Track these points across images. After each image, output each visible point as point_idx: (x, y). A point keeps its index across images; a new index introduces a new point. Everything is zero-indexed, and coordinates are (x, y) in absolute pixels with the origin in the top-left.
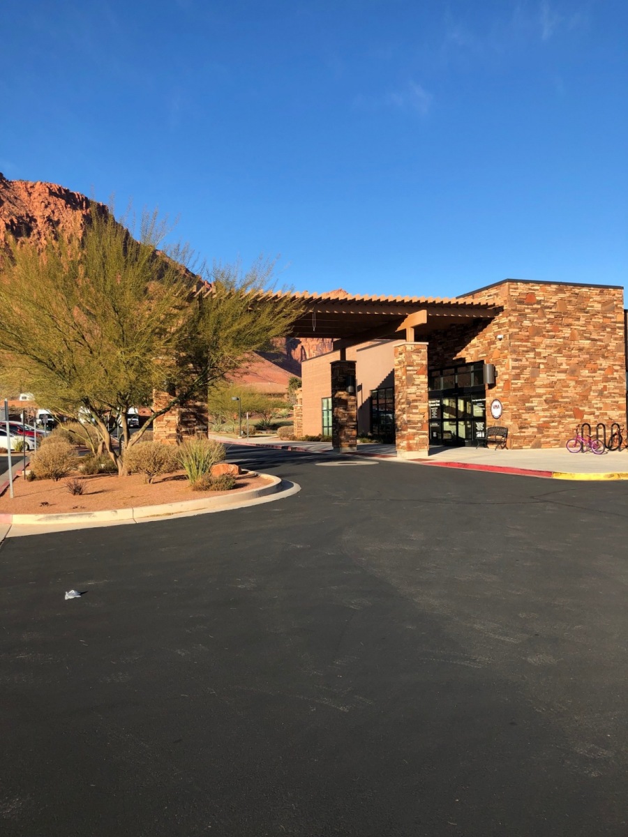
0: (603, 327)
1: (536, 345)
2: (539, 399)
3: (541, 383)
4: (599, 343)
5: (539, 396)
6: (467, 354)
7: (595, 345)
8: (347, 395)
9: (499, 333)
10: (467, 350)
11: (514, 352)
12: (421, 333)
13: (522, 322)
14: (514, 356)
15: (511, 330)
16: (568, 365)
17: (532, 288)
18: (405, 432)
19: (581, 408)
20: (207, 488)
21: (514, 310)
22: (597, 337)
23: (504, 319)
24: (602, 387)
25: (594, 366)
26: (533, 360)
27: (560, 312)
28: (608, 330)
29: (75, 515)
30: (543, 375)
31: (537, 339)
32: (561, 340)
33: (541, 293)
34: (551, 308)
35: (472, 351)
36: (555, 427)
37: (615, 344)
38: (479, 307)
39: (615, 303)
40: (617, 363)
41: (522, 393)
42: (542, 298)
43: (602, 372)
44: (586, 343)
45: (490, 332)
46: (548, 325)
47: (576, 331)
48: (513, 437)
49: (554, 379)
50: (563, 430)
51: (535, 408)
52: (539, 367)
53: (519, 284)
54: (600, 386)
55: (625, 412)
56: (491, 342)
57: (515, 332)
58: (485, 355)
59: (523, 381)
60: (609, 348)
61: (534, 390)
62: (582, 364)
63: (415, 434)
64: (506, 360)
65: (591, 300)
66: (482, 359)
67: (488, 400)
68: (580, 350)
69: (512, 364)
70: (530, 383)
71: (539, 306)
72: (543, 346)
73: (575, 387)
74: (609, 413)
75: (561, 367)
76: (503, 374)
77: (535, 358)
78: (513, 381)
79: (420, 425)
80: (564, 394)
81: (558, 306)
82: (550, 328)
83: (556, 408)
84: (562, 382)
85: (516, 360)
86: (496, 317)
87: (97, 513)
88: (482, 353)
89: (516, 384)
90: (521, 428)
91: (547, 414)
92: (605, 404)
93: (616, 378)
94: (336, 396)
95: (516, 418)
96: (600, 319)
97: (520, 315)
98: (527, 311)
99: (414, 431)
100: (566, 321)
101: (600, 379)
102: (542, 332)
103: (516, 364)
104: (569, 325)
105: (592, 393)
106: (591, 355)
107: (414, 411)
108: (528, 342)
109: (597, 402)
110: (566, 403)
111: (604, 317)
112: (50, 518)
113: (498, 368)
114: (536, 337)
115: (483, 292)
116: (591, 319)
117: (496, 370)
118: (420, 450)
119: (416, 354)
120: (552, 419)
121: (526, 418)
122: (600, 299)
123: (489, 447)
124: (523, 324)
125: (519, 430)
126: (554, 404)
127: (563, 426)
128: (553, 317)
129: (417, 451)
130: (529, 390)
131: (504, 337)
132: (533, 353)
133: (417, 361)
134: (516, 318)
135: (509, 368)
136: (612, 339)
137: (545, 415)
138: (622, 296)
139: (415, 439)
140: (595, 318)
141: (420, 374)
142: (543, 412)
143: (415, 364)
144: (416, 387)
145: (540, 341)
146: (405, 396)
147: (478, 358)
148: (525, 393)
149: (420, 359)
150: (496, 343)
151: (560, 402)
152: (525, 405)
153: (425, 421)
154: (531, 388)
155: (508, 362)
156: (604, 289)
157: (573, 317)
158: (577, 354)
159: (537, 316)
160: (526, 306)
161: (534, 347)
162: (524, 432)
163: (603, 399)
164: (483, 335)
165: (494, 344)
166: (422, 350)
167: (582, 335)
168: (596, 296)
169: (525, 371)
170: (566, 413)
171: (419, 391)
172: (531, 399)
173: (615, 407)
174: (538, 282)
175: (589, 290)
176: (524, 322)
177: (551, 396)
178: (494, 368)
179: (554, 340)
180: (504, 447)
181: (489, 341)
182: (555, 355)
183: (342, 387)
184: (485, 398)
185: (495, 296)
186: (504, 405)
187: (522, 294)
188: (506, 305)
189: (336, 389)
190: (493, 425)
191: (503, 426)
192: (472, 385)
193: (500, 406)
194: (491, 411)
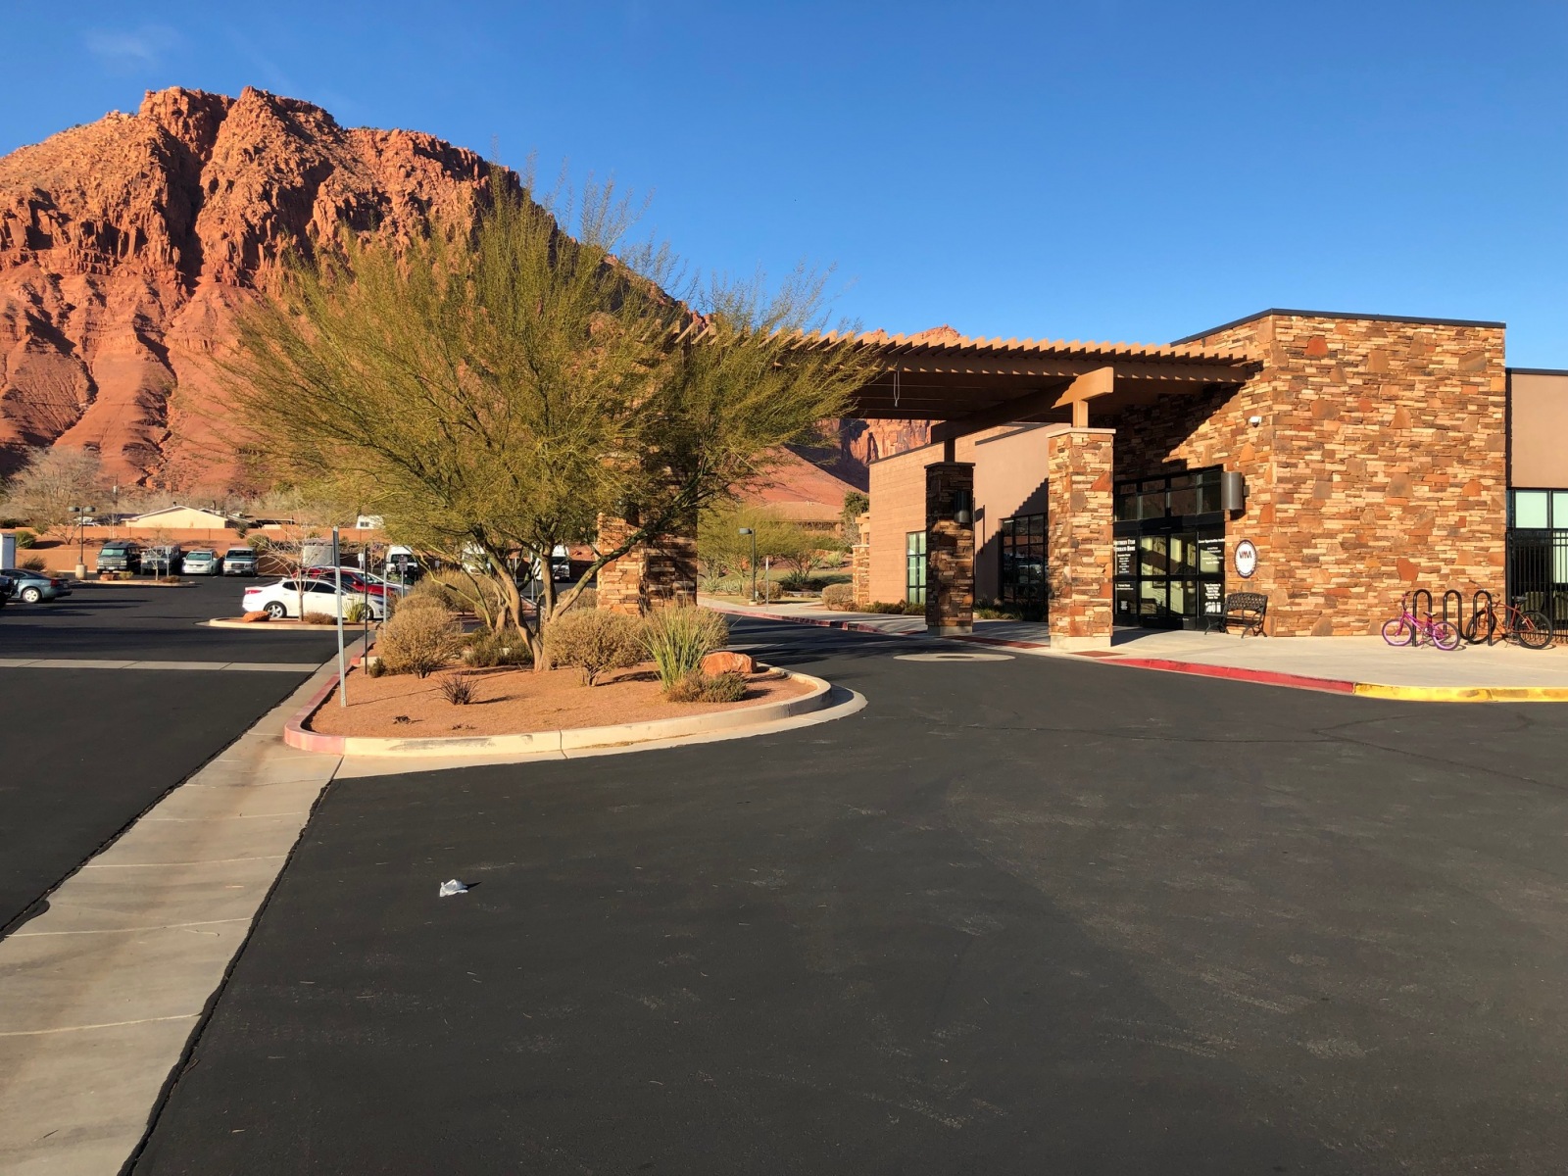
0: (1462, 403)
1: (1329, 436)
2: (1329, 541)
3: (1335, 510)
4: (1451, 434)
5: (1331, 535)
6: (1190, 452)
7: (1443, 438)
8: (957, 528)
9: (1254, 412)
10: (1190, 444)
11: (1282, 449)
12: (1101, 412)
13: (1299, 392)
14: (1283, 458)
15: (1278, 408)
16: (1388, 475)
17: (1321, 326)
18: (1067, 601)
19: (1412, 560)
20: (694, 697)
21: (1282, 369)
22: (1448, 423)
23: (1263, 385)
24: (1457, 519)
25: (1441, 479)
26: (1318, 466)
27: (1375, 374)
28: (1472, 408)
29: (457, 741)
30: (1338, 495)
31: (1328, 426)
32: (1376, 428)
33: (1340, 337)
34: (1357, 366)
35: (1200, 446)
36: (1359, 596)
37: (1485, 437)
38: (1214, 362)
39: (1487, 355)
40: (1488, 473)
41: (1296, 529)
42: (1340, 346)
43: (1459, 490)
44: (1426, 434)
45: (1236, 410)
46: (1350, 399)
47: (1405, 411)
48: (1276, 613)
49: (1360, 502)
50: (1376, 601)
51: (1321, 558)
52: (1331, 480)
53: (1294, 318)
54: (1453, 518)
55: (1502, 569)
56: (1237, 429)
57: (1285, 412)
58: (1225, 454)
59: (1299, 507)
60: (1472, 444)
61: (1320, 524)
62: (1418, 475)
63: (1085, 605)
64: (1266, 466)
65: (1438, 349)
66: (1218, 462)
67: (1229, 540)
68: (1414, 446)
69: (1277, 472)
70: (1312, 509)
71: (1333, 362)
72: (1339, 438)
73: (1401, 519)
74: (1470, 569)
75: (1375, 479)
76: (1260, 492)
77: (1323, 462)
78: (1279, 506)
79: (1095, 587)
80: (1380, 533)
81: (1371, 362)
82: (1354, 405)
83: (1363, 558)
84: (1375, 508)
85: (1287, 465)
86: (1249, 383)
87: (495, 739)
88: (1220, 451)
89: (1286, 511)
90: (1292, 596)
91: (1345, 569)
92: (1462, 553)
93: (1485, 503)
94: (936, 528)
95: (1284, 577)
96: (1456, 386)
97: (1294, 378)
98: (1308, 370)
99: (1085, 598)
100: (1386, 390)
101: (1454, 503)
102: (1339, 411)
103: (1286, 472)
104: (1391, 399)
105: (1435, 532)
106: (1435, 457)
107: (1085, 560)
108: (1310, 430)
109: (1445, 549)
110: (1383, 549)
111: (1465, 383)
112: (411, 746)
113: (1251, 479)
114: (1325, 422)
115: (1223, 333)
116: (1438, 387)
117: (1247, 483)
118: (1095, 635)
119: (1092, 451)
120: (1354, 580)
121: (1304, 576)
122: (1457, 347)
123: (1229, 631)
124: (1300, 396)
125: (1289, 601)
126: (1358, 551)
127: (1376, 594)
128: (1360, 382)
129: (1091, 636)
130: (1309, 522)
131: (1263, 421)
132: (1320, 452)
133: (1092, 466)
134: (1287, 384)
135: (1271, 480)
136: (1479, 426)
137: (1342, 571)
138: (1503, 343)
139: (1087, 613)
140: (1446, 385)
141: (1098, 490)
142: (1336, 566)
143: (1089, 470)
144: (1090, 513)
145: (1335, 430)
146: (1068, 532)
147: (1211, 460)
148: (1302, 528)
149: (1098, 460)
150: (1248, 431)
151: (1370, 547)
152: (1301, 552)
153: (1106, 580)
154: (1315, 519)
155: (1271, 468)
156: (1465, 328)
157: (1401, 382)
158: (1407, 455)
159: (1328, 380)
160: (1308, 362)
161: (1320, 440)
162: (1299, 604)
163: (1458, 543)
164: (1222, 416)
165: (1242, 434)
166: (1103, 444)
167: (1418, 418)
168: (1448, 343)
169: (1303, 486)
170: (1383, 568)
171: (1096, 521)
172: (1313, 541)
173: (1482, 559)
174: (1332, 316)
175: (1435, 329)
176: (1304, 391)
177: (1354, 535)
178: (1244, 480)
179: (1361, 426)
180: (1259, 632)
181: (1234, 427)
182: (1363, 456)
183: (946, 513)
184: (1224, 537)
185: (1247, 342)
186: (1261, 551)
187: (1300, 338)
188: (1268, 360)
189: (937, 514)
190: (1238, 589)
191: (1258, 592)
192: (1199, 512)
193: (1253, 553)
194: (1235, 562)
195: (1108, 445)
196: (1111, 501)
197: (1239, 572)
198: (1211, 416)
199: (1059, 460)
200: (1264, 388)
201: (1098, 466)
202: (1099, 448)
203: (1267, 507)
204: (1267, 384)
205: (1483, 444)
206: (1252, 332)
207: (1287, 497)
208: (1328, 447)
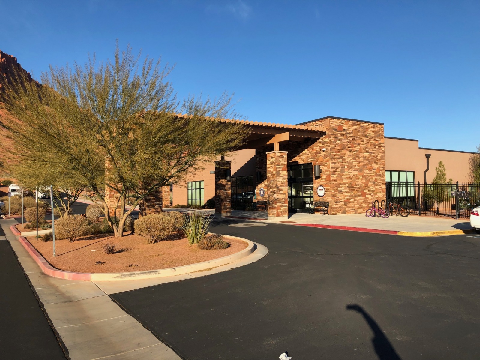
0: (375, 146)
2: (345, 186)
3: (346, 177)
4: (373, 154)
5: (345, 184)
6: (300, 159)
7: (371, 156)
8: (226, 182)
9: (323, 147)
10: (300, 156)
11: (332, 158)
13: (336, 141)
14: (333, 161)
15: (331, 146)
16: (358, 166)
17: (341, 122)
18: (276, 205)
19: (365, 191)
21: (332, 134)
22: (372, 151)
23: (326, 139)
25: (371, 167)
27: (355, 137)
28: (377, 147)
30: (346, 172)
31: (344, 151)
32: (355, 152)
33: (346, 125)
34: (350, 134)
35: (304, 157)
36: (353, 202)
37: (380, 155)
39: (380, 132)
40: (381, 166)
41: (336, 182)
42: (346, 128)
43: (375, 171)
44: (367, 154)
45: (316, 146)
47: (362, 147)
48: (332, 208)
49: (352, 174)
50: (357, 203)
51: (343, 191)
52: (345, 168)
53: (335, 119)
54: (374, 179)
55: (385, 193)
56: (317, 152)
57: (333, 147)
58: (313, 160)
59: (337, 175)
60: (378, 157)
61: (343, 181)
62: (365, 166)
63: (281, 206)
64: (328, 163)
65: (369, 130)
66: (310, 162)
67: (315, 186)
68: (364, 158)
69: (331, 165)
70: (340, 177)
71: (345, 133)
72: (346, 155)
73: (362, 179)
74: (378, 194)
75: (355, 168)
77: (342, 162)
79: (283, 201)
80: (357, 183)
81: (353, 133)
82: (350, 145)
83: (353, 191)
84: (355, 176)
85: (333, 163)
86: (321, 138)
88: (311, 158)
89: (334, 177)
90: (336, 202)
91: (349, 194)
92: (376, 189)
93: (381, 174)
95: (333, 197)
96: (373, 141)
97: (335, 137)
98: (339, 135)
99: (281, 204)
100: (357, 141)
101: (374, 174)
102: (346, 147)
104: (359, 144)
105: (370, 183)
106: (369, 161)
107: (281, 192)
108: (339, 153)
109: (372, 188)
110: (358, 188)
111: (376, 140)
113: (322, 167)
114: (343, 150)
115: (312, 123)
116: (369, 141)
117: (321, 169)
118: (283, 216)
119: (282, 158)
120: (351, 197)
121: (339, 196)
122: (373, 130)
123: (315, 213)
124: (336, 143)
125: (335, 204)
126: (352, 189)
127: (356, 201)
128: (351, 139)
129: (282, 216)
131: (326, 150)
132: (342, 159)
133: (282, 163)
134: (333, 139)
135: (330, 167)
136: (379, 153)
137: (348, 195)
138: (384, 129)
139: (281, 209)
140: (371, 140)
141: (283, 170)
142: (347, 193)
144: (282, 178)
145: (345, 153)
146: (275, 183)
147: (308, 161)
148: (338, 182)
149: (283, 161)
150: (321, 153)
151: (355, 187)
152: (338, 189)
153: (286, 199)
154: (341, 179)
155: (329, 164)
156: (375, 124)
157: (361, 139)
158: (363, 160)
159: (343, 138)
160: (338, 132)
161: (342, 156)
162: (338, 205)
163: (375, 186)
164: (311, 148)
165: (319, 153)
166: (285, 156)
167: (365, 150)
168: (371, 128)
169: (338, 169)
170: (358, 194)
171: (283, 180)
172: (341, 186)
173: (381, 191)
174: (344, 119)
175: (368, 124)
176: (337, 141)
177: (351, 184)
178: (320, 167)
179: (352, 152)
180: (326, 213)
181: (316, 151)
182: (352, 161)
183: (223, 177)
184: (313, 185)
185: (320, 126)
186: (326, 189)
187: (336, 125)
188: (328, 131)
189: (219, 177)
190: (318, 200)
191: (325, 201)
192: (303, 177)
193: (324, 190)
194: (317, 192)
195: (286, 156)
196: (287, 174)
197: (318, 195)
198: (308, 148)
199: (271, 161)
200: (326, 140)
201: (283, 163)
202: (283, 157)
203: (328, 176)
204: (328, 139)
205: (380, 157)
206: (322, 123)
207: (334, 173)
208: (344, 158)
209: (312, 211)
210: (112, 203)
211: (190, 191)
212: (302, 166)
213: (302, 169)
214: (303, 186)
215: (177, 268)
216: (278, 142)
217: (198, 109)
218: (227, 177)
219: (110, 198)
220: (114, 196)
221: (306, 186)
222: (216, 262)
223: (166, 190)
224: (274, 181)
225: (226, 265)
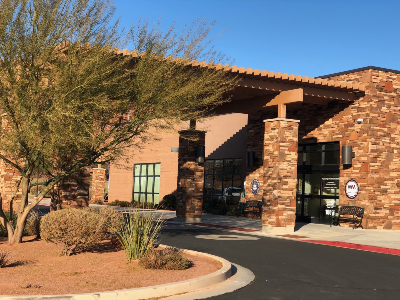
1: (392, 131)
2: (392, 182)
3: (394, 167)
5: (392, 179)
6: (320, 134)
8: (196, 165)
9: (359, 116)
10: (320, 130)
11: (373, 136)
13: (381, 108)
14: (373, 140)
15: (372, 115)
17: (391, 77)
18: (276, 208)
21: (375, 96)
23: (364, 103)
26: (388, 145)
30: (396, 160)
31: (392, 125)
33: (398, 83)
35: (326, 131)
38: (332, 89)
41: (378, 176)
42: (398, 87)
45: (347, 115)
48: (369, 217)
51: (388, 190)
52: (393, 152)
53: (380, 71)
56: (348, 124)
57: (375, 117)
58: (341, 136)
61: (389, 174)
63: (284, 210)
64: (365, 143)
66: (337, 140)
67: (342, 180)
69: (371, 147)
70: (385, 166)
71: (395, 95)
72: (397, 132)
76: (361, 156)
77: (390, 143)
79: (288, 201)
85: (374, 144)
86: (356, 101)
88: (338, 134)
89: (374, 166)
90: (376, 209)
91: (398, 196)
95: (372, 199)
97: (379, 101)
98: (385, 98)
99: (283, 206)
102: (397, 119)
103: (375, 147)
107: (285, 187)
108: (385, 127)
113: (355, 149)
114: (391, 123)
115: (341, 76)
117: (353, 151)
118: (287, 226)
119: (289, 130)
121: (381, 199)
123: (341, 225)
124: (381, 110)
125: (374, 211)
129: (285, 226)
130: (384, 173)
131: (363, 121)
132: (389, 138)
133: (289, 138)
134: (376, 104)
135: (368, 150)
137: (396, 197)
139: (284, 214)
141: (291, 151)
142: (394, 194)
143: (287, 140)
144: (287, 163)
145: (395, 127)
146: (277, 171)
147: (332, 138)
148: (380, 175)
149: (292, 136)
150: (355, 125)
152: (380, 187)
153: (293, 198)
154: (386, 171)
155: (368, 145)
159: (393, 103)
160: (385, 93)
161: (389, 132)
164: (339, 117)
165: (351, 126)
166: (294, 127)
169: (381, 154)
171: (290, 167)
172: (385, 182)
174: (396, 72)
176: (383, 108)
178: (352, 150)
180: (359, 226)
181: (347, 123)
183: (191, 158)
184: (338, 177)
185: (356, 81)
186: (361, 186)
187: (382, 81)
188: (368, 91)
189: (185, 158)
190: (346, 204)
191: (358, 206)
192: (323, 164)
193: (356, 186)
194: (345, 190)
195: (296, 128)
196: (296, 157)
197: (347, 196)
198: (333, 116)
199: (272, 134)
200: (365, 105)
201: (291, 138)
202: (292, 129)
203: (365, 164)
204: (367, 103)
206: (359, 77)
208: (392, 136)
209: (336, 221)
210: (8, 189)
211: (137, 179)
212: (323, 147)
213: (323, 151)
214: (323, 179)
215: (102, 294)
216: (284, 104)
217: (153, 42)
218: (198, 157)
219: (7, 182)
220: (13, 178)
221: (328, 179)
222: (166, 289)
223: (98, 176)
224: (274, 168)
225: (183, 294)
